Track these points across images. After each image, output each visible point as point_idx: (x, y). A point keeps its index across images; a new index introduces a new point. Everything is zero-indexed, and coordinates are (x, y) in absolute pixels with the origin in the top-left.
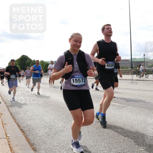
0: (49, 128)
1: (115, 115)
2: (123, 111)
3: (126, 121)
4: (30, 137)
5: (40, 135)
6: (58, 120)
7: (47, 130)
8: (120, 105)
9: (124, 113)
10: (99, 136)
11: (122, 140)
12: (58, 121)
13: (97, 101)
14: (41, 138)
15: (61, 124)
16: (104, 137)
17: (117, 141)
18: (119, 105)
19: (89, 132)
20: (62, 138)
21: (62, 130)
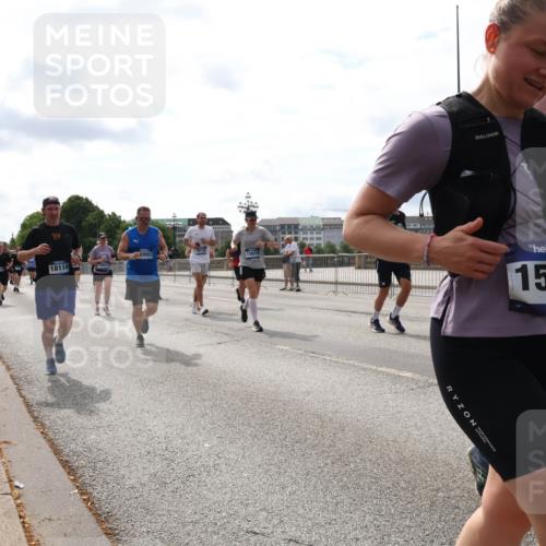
0: (166, 459)
1: (399, 412)
2: (430, 400)
3: (441, 433)
4: (98, 492)
5: (133, 481)
6: (198, 431)
7: (159, 466)
8: (417, 376)
9: (432, 406)
10: (345, 487)
11: (427, 503)
12: (197, 435)
13: (337, 362)
14: (137, 495)
15: (207, 445)
16: (360, 491)
17: (409, 506)
18: (413, 379)
19: (308, 474)
20: (210, 495)
21: (211, 464)
